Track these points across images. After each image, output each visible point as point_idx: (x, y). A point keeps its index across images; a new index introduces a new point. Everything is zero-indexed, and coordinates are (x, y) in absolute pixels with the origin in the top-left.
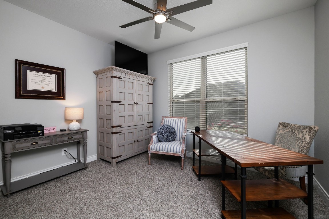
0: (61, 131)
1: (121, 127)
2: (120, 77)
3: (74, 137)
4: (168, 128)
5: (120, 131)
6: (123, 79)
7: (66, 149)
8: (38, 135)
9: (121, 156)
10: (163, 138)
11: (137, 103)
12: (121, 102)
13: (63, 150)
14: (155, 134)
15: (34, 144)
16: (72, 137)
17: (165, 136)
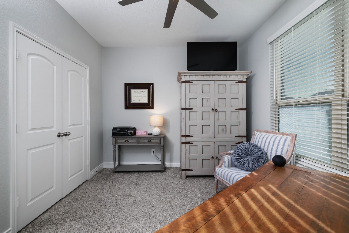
0: (149, 134)
1: (192, 137)
2: (191, 81)
3: (153, 141)
4: (251, 148)
5: (191, 142)
6: (194, 82)
7: (154, 150)
8: (128, 135)
9: (192, 170)
10: (239, 162)
11: (216, 109)
12: (192, 109)
13: (152, 150)
14: (230, 154)
15: (127, 141)
16: (151, 141)
17: (242, 159)
